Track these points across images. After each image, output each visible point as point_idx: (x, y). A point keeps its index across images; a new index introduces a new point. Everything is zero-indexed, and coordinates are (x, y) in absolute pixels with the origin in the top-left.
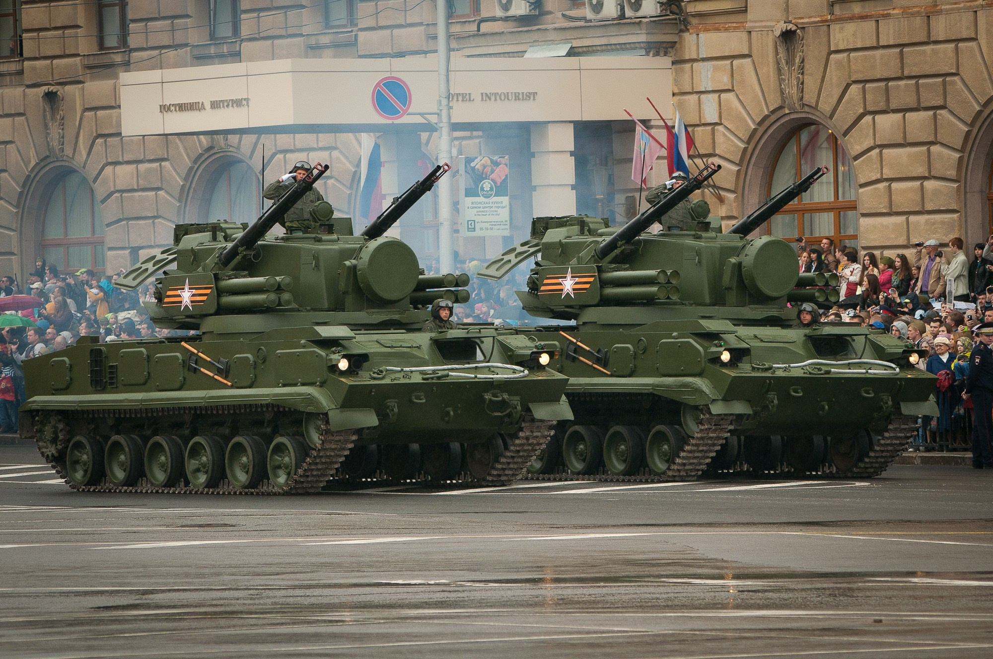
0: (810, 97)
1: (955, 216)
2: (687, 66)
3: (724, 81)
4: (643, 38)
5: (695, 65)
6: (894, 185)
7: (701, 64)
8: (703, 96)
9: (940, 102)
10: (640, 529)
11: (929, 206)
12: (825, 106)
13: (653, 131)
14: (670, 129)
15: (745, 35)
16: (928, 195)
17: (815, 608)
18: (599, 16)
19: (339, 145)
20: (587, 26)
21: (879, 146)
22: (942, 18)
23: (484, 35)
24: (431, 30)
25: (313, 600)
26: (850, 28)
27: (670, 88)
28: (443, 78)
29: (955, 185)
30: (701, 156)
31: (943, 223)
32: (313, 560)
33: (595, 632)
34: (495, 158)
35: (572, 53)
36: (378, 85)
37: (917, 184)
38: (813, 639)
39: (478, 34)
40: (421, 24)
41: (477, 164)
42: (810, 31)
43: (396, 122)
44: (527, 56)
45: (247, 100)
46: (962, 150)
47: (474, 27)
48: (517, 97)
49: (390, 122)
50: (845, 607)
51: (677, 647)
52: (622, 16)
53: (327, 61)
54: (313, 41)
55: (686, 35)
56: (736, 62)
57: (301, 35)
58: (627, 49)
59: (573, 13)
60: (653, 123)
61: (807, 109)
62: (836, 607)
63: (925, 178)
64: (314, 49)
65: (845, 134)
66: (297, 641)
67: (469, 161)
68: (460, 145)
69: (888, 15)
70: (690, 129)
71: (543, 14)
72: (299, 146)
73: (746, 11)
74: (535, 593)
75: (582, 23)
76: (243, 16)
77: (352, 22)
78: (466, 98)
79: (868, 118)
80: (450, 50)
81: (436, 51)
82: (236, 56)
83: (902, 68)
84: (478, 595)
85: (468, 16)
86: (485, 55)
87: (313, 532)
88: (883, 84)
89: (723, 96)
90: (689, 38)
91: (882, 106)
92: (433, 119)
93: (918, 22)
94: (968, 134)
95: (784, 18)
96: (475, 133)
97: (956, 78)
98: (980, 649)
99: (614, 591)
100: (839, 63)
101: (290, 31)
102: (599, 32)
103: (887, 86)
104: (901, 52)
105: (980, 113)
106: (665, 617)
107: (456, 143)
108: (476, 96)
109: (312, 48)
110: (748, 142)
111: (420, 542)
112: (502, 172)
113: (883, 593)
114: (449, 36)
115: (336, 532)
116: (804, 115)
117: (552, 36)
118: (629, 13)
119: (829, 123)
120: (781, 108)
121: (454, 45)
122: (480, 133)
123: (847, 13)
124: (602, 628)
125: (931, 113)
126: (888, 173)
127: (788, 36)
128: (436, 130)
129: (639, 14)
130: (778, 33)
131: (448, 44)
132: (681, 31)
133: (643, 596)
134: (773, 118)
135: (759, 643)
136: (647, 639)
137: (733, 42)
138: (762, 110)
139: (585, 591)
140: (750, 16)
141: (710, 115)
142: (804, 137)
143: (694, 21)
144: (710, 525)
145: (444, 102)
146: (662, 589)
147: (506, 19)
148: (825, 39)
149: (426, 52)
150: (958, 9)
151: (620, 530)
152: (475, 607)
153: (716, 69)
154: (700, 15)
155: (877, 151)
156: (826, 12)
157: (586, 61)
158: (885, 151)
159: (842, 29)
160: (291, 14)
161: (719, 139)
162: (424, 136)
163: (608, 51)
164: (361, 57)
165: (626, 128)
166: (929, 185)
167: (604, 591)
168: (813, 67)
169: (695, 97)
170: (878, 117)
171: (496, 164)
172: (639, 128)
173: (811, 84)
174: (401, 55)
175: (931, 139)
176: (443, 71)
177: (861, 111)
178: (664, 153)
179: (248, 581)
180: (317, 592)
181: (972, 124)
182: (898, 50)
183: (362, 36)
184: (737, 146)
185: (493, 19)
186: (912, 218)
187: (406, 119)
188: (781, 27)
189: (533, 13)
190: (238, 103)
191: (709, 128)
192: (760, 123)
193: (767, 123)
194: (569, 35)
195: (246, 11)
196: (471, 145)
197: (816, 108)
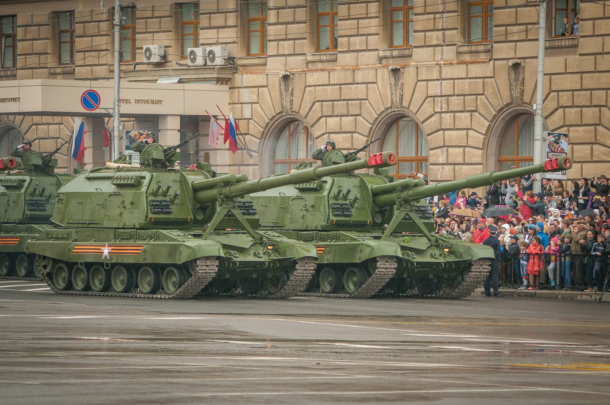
0: (295, 108)
2: (237, 90)
3: (254, 98)
4: (215, 76)
5: (240, 90)
7: (243, 89)
8: (244, 105)
9: (358, 113)
10: (205, 315)
12: (303, 112)
13: (218, 121)
14: (227, 120)
15: (265, 76)
17: (289, 356)
18: (194, 64)
19: (64, 122)
20: (189, 69)
21: (328, 133)
22: (360, 72)
23: (137, 71)
24: (111, 68)
25: (42, 346)
26: (316, 75)
27: (228, 100)
28: (116, 91)
30: (241, 134)
32: (43, 326)
33: (181, 365)
34: (141, 131)
35: (180, 82)
36: (84, 94)
37: (346, 152)
38: (286, 371)
39: (134, 71)
40: (106, 64)
41: (132, 134)
42: (297, 75)
43: (92, 112)
44: (158, 82)
45: (19, 98)
46: (368, 136)
47: (132, 67)
48: (153, 102)
49: (90, 112)
50: (303, 356)
51: (221, 374)
52: (206, 65)
53: (60, 81)
54: (52, 71)
55: (236, 75)
56: (260, 89)
57: (47, 68)
58: (207, 81)
59: (182, 62)
60: (219, 117)
61: (294, 113)
62: (299, 356)
63: (350, 149)
64: (53, 75)
65: (312, 127)
66: (33, 366)
67: (128, 132)
68: (124, 125)
69: (335, 69)
70: (237, 121)
71: (166, 62)
72: (44, 122)
73: (266, 65)
74: (152, 345)
75: (186, 67)
76: (18, 57)
77: (72, 62)
78: (127, 101)
79: (324, 119)
80: (120, 78)
81: (113, 78)
82: (14, 77)
83: (341, 96)
84: (124, 346)
85: (130, 61)
86: (138, 81)
87: (43, 312)
88: (331, 103)
89: (254, 105)
90: (238, 77)
91: (330, 113)
92: (111, 111)
93: (349, 73)
94: (371, 128)
95: (284, 69)
96: (131, 119)
97: (366, 101)
98: (367, 378)
99: (191, 345)
100: (310, 92)
101: (41, 66)
102: (194, 72)
103: (333, 103)
104: (340, 87)
105: (377, 118)
106: (215, 359)
107: (122, 123)
108: (133, 101)
109: (52, 74)
110: (265, 129)
111: (97, 319)
112: (144, 138)
113: (322, 350)
114: (120, 71)
115: (55, 312)
116: (292, 116)
117: (170, 73)
118: (209, 63)
119: (304, 121)
120: (281, 112)
121: (122, 75)
122: (134, 119)
123: (315, 68)
124: (184, 364)
125: (354, 118)
126: (329, 130)
127: (286, 78)
128: (112, 117)
129: (214, 64)
130: (281, 76)
131: (119, 75)
132: (234, 73)
133: (205, 348)
134: (278, 117)
135: (261, 373)
136: (206, 369)
137: (259, 79)
138: (272, 113)
139: (177, 345)
140: (268, 67)
141: (247, 115)
142: (292, 126)
143: (241, 68)
144: (240, 314)
145: (117, 103)
146: (214, 345)
147: (149, 64)
148: (304, 80)
149: (108, 79)
150: (368, 68)
151: (196, 315)
152: (123, 351)
153: (250, 92)
154: (244, 66)
155: (327, 135)
156: (304, 66)
157: (187, 86)
158: (331, 135)
159: (312, 75)
160: (42, 57)
161: (251, 126)
162: (106, 119)
163: (198, 81)
164: (76, 79)
165: (206, 119)
166: (356, 136)
167: (186, 345)
168: (298, 93)
169: (240, 105)
170: (328, 119)
171: (141, 134)
172: (212, 120)
173: (296, 101)
174: (96, 79)
175: (354, 130)
176: (116, 88)
177: (320, 115)
178: (223, 132)
179: (11, 335)
180: (44, 341)
181: (373, 124)
182: (339, 86)
183: (77, 69)
184: (259, 130)
185: (142, 64)
187: (97, 111)
188: (282, 73)
189: (162, 61)
190: (14, 100)
191: (246, 121)
192: (271, 119)
193: (274, 120)
194: (179, 73)
195: (19, 55)
196: (129, 125)
197: (298, 113)
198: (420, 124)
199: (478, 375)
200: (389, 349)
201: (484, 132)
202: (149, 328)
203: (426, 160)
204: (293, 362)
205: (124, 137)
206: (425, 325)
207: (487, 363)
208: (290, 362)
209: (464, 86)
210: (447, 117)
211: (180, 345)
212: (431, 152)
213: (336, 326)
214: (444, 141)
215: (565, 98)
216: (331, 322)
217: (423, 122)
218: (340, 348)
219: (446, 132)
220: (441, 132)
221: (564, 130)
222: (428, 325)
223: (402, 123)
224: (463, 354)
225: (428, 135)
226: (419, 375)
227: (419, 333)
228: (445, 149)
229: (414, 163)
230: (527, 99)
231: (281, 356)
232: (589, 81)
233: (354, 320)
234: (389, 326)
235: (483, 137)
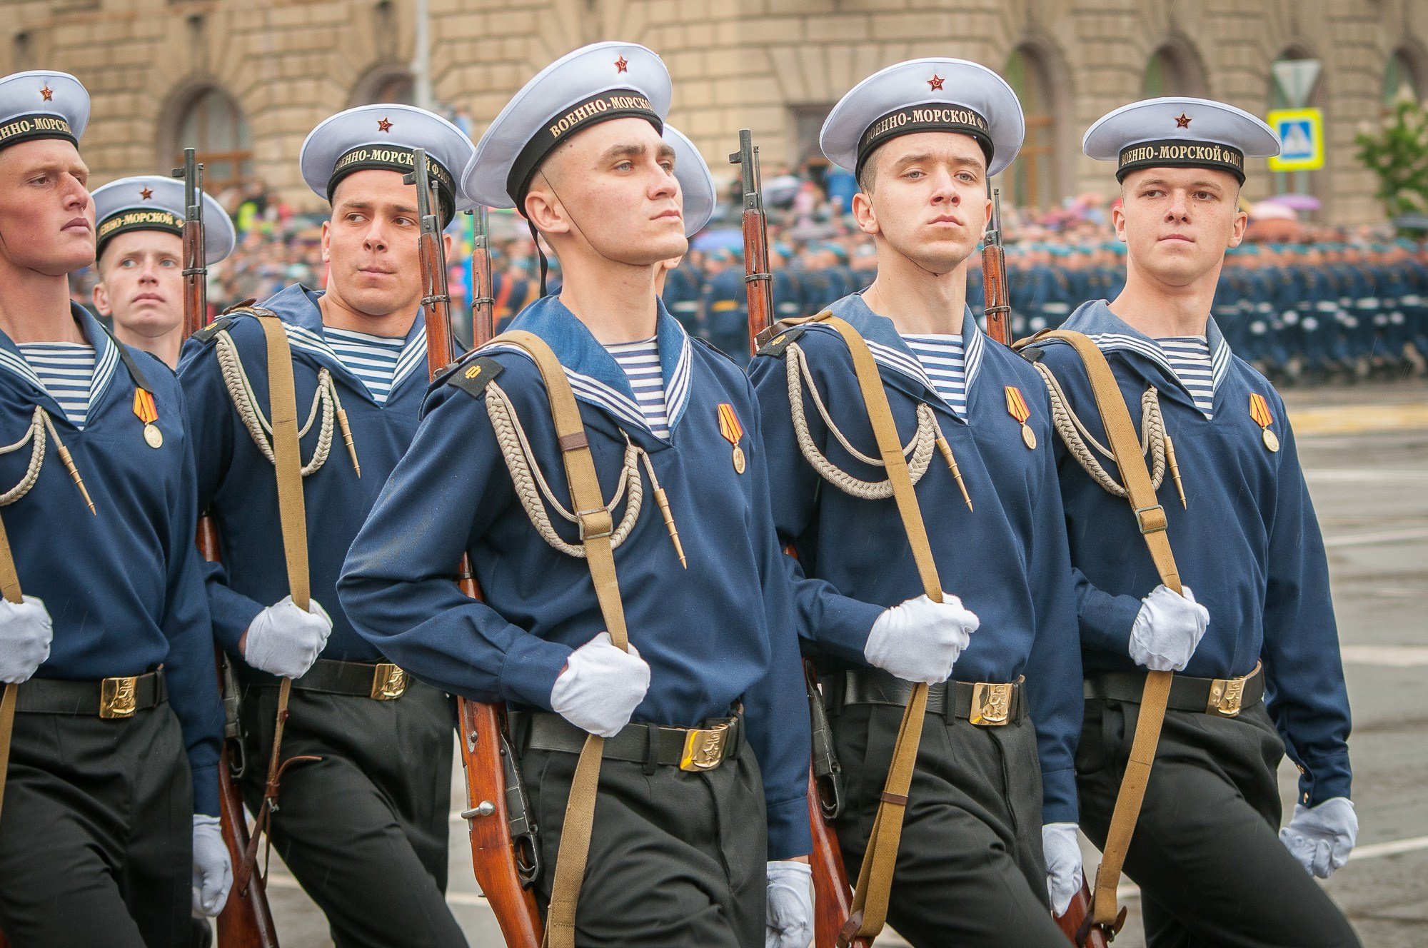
26: (71, 29)
42: (39, 33)
69: (98, 21)
123: (67, 19)
127: (22, 37)
130: (14, 35)
148: (50, 39)
156: (51, 17)
159: (63, 30)
188: (15, 29)
209: (305, 38)
210: (281, 89)
215: (462, 52)
221: (461, 103)
230: (403, 53)
232: (499, 23)
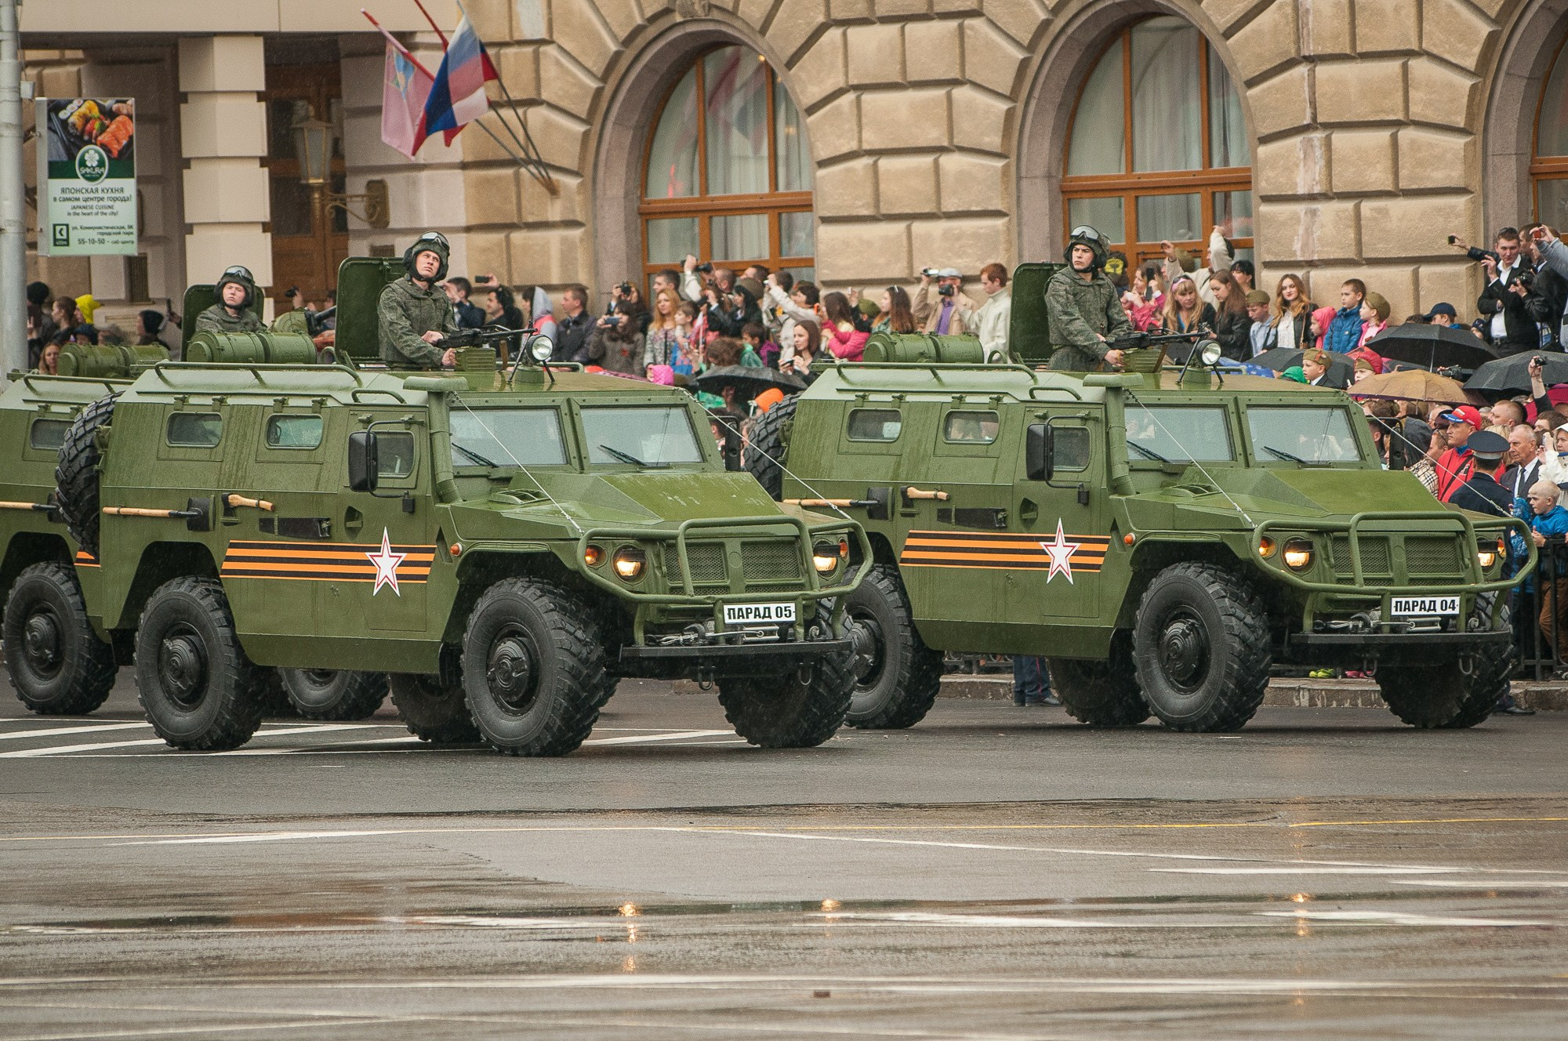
1: (1000, 223)
6: (885, 163)
9: (970, 4)
11: (950, 205)
12: (752, 10)
13: (418, 55)
16: (947, 183)
17: (706, 970)
21: (855, 88)
29: (999, 164)
30: (513, 104)
31: (976, 236)
34: (109, 103)
37: (927, 160)
41: (73, 113)
46: (1012, 97)
50: (763, 969)
60: (419, 39)
61: (716, 15)
62: (746, 968)
63: (941, 150)
65: (790, 64)
67: (55, 107)
68: (40, 77)
74: (165, 945)
79: (834, 34)
84: (52, 952)
91: (860, 10)
94: (1024, 65)
96: (70, 54)
99: (322, 940)
105: (1045, 25)
106: (416, 991)
107: (32, 72)
110: (604, 78)
112: (122, 130)
113: (837, 942)
116: (711, 27)
119: (761, 43)
120: (667, 11)
122: (79, 54)
124: (290, 1012)
125: (953, 24)
126: (871, 141)
133: (377, 951)
134: (652, 31)
136: (377, 1032)
138: (630, 16)
139: (265, 942)
141: (531, 24)
142: (712, 67)
146: (414, 938)
151: (343, 824)
155: (851, 96)
158: (868, 98)
161: (549, 71)
165: (369, 47)
166: (951, 163)
167: (302, 940)
170: (852, 31)
171: (111, 115)
172: (395, 47)
175: (955, 74)
177: (821, 19)
181: (1031, 47)
184: (582, 85)
186: (918, 227)
191: (529, 50)
192: (628, 41)
193: (640, 42)
196: (61, 77)
197: (733, 13)
198: (1216, 42)
199: (1450, 1020)
200: (1105, 930)
201: (1471, 63)
202: (154, 881)
203: (1244, 182)
204: (722, 992)
205: (42, 128)
206: (1248, 833)
207: (1488, 972)
208: (711, 993)
211: (277, 941)
212: (1263, 151)
213: (896, 848)
214: (1313, 104)
216: (878, 834)
217: (1228, 34)
218: (909, 932)
219: (1323, 71)
220: (1302, 70)
222: (1262, 832)
223: (1144, 39)
224: (1396, 940)
225: (1251, 83)
226: (1218, 1025)
227: (1223, 863)
228: (1318, 136)
229: (1197, 200)
231: (676, 969)
233: (969, 820)
234: (1109, 842)
235: (1467, 83)
